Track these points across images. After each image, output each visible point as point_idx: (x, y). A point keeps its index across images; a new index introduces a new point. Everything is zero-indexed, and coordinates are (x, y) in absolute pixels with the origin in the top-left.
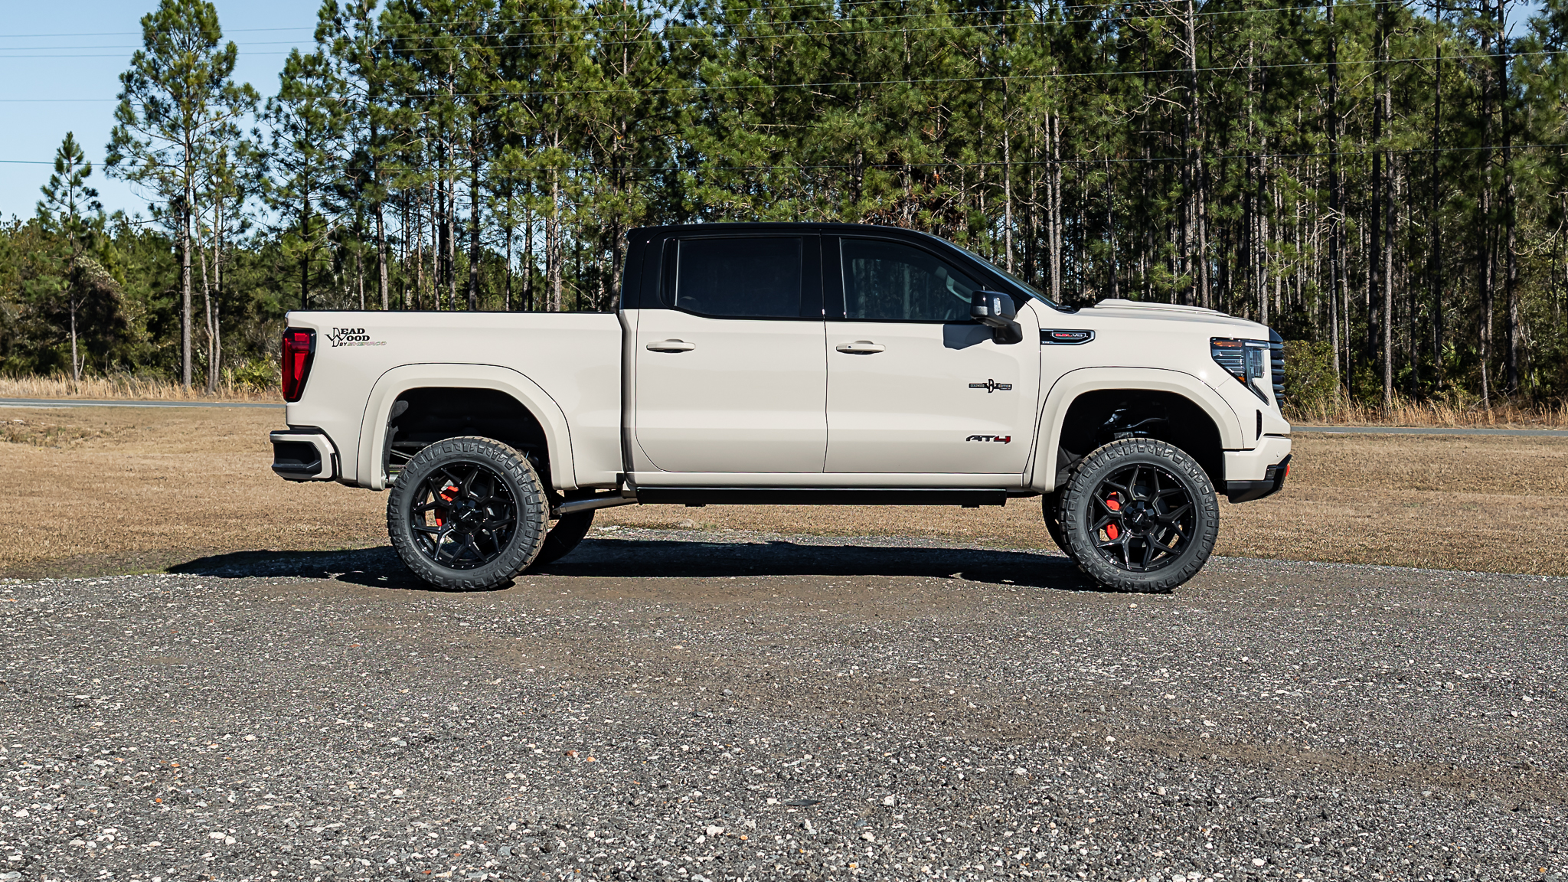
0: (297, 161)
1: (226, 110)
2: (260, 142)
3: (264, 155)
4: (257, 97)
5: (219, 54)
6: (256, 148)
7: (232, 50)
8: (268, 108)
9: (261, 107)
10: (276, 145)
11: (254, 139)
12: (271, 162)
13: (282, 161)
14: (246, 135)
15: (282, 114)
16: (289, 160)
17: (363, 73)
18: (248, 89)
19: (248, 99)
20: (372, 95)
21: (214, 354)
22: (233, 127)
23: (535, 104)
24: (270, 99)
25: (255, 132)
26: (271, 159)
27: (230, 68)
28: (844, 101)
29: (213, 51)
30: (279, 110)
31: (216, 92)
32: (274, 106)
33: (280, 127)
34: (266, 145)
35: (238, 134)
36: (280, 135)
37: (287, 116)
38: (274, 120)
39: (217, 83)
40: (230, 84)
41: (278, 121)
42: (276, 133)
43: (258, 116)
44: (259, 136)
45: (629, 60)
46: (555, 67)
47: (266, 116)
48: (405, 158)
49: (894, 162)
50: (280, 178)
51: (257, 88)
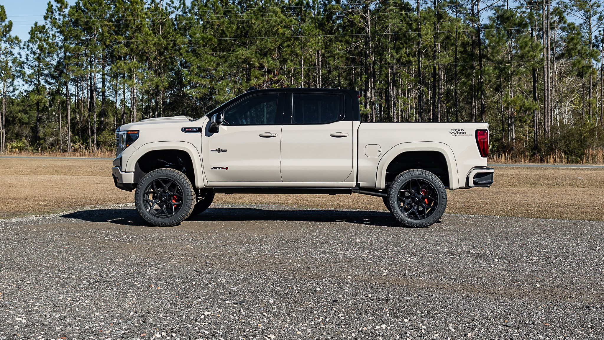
0: (35, 66)
1: (8, 46)
2: (21, 58)
3: (23, 63)
4: (20, 41)
5: (5, 25)
6: (20, 60)
7: (11, 23)
8: (24, 45)
9: (22, 45)
10: (27, 59)
11: (18, 57)
12: (25, 66)
13: (30, 65)
14: (16, 55)
15: (30, 48)
16: (32, 65)
17: (61, 32)
18: (17, 38)
19: (17, 42)
20: (65, 40)
21: (3, 138)
22: (11, 52)
23: (127, 45)
24: (25, 42)
25: (19, 54)
26: (25, 64)
27: (10, 30)
28: (244, 44)
29: (3, 24)
30: (28, 46)
31: (4, 39)
32: (27, 45)
33: (29, 52)
34: (23, 59)
35: (13, 55)
36: (29, 56)
37: (32, 48)
38: (26, 50)
39: (5, 36)
40: (10, 36)
41: (28, 50)
42: (27, 55)
43: (20, 48)
44: (21, 55)
45: (162, 28)
46: (134, 31)
47: (23, 48)
48: (77, 64)
49: (261, 67)
50: (28, 71)
51: (20, 38)
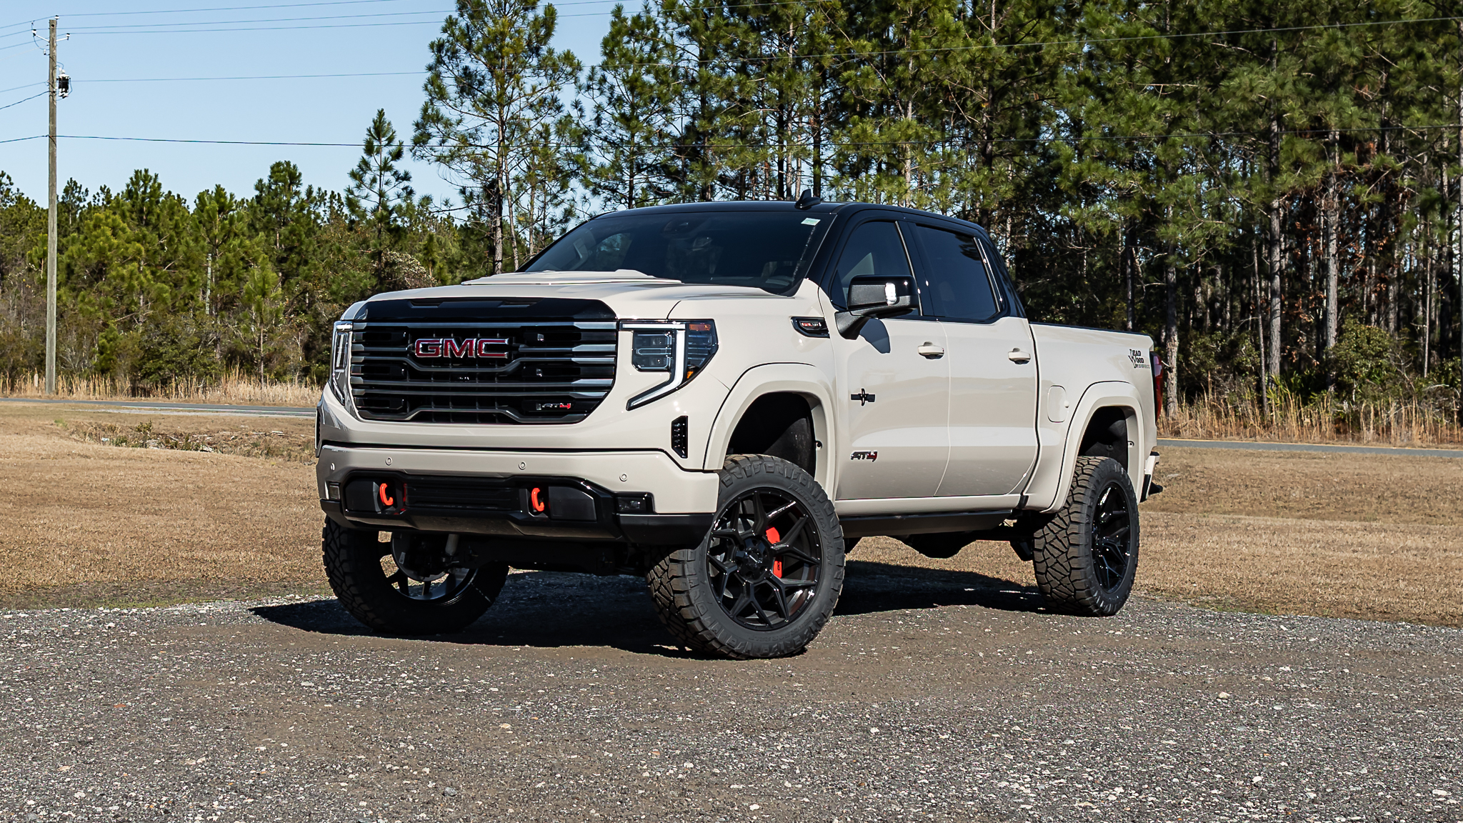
0: (622, 140)
1: (545, 82)
2: (581, 116)
3: (587, 133)
4: (579, 67)
5: (536, 19)
6: (578, 124)
7: (551, 12)
8: (591, 78)
9: (583, 77)
10: (598, 121)
11: (575, 113)
12: (594, 142)
13: (605, 139)
14: (568, 109)
15: (606, 85)
16: (613, 137)
17: (692, 34)
18: (568, 57)
19: (569, 69)
20: (703, 60)
22: (555, 100)
23: (888, 68)
24: (593, 68)
25: (576, 105)
26: (593, 138)
27: (548, 34)
28: (1263, 55)
29: (531, 16)
30: (604, 80)
31: (534, 61)
32: (598, 77)
33: (603, 100)
34: (588, 121)
35: (559, 109)
36: (603, 110)
37: (612, 88)
38: (597, 93)
39: (536, 51)
40: (551, 52)
41: (602, 93)
42: (599, 108)
43: (580, 87)
44: (580, 110)
45: (999, 11)
46: (912, 22)
47: (589, 88)
48: (742, 135)
49: (1318, 128)
50: (600, 158)
51: (579, 56)
